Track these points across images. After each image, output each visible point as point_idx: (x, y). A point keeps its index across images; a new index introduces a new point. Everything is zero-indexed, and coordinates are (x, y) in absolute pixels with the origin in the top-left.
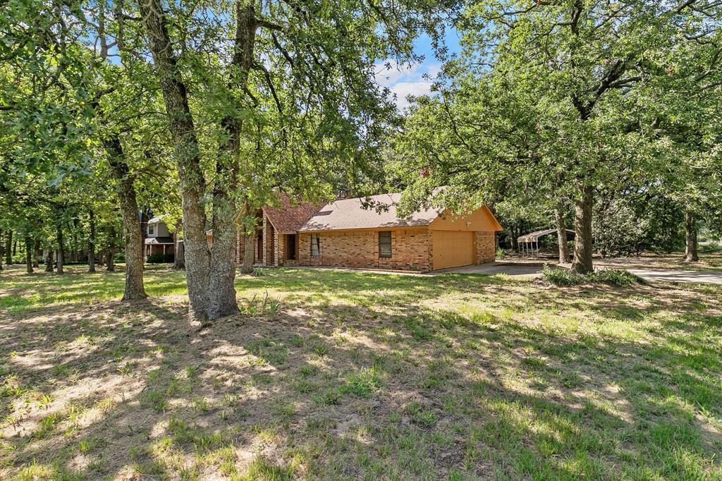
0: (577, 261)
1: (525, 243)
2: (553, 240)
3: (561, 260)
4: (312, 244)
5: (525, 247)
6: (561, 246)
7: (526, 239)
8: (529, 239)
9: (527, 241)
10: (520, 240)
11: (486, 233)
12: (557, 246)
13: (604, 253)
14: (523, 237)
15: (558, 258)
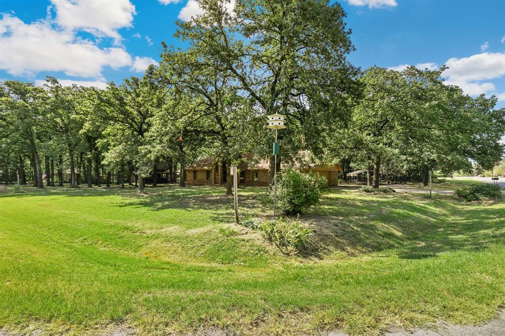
0: (374, 184)
1: (351, 177)
2: (365, 175)
3: (368, 185)
4: (253, 175)
5: (351, 179)
6: (368, 179)
7: (352, 174)
8: (353, 175)
9: (352, 176)
10: (348, 175)
11: (334, 172)
12: (367, 179)
13: (389, 182)
14: (350, 173)
15: (367, 184)
